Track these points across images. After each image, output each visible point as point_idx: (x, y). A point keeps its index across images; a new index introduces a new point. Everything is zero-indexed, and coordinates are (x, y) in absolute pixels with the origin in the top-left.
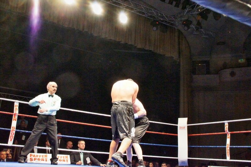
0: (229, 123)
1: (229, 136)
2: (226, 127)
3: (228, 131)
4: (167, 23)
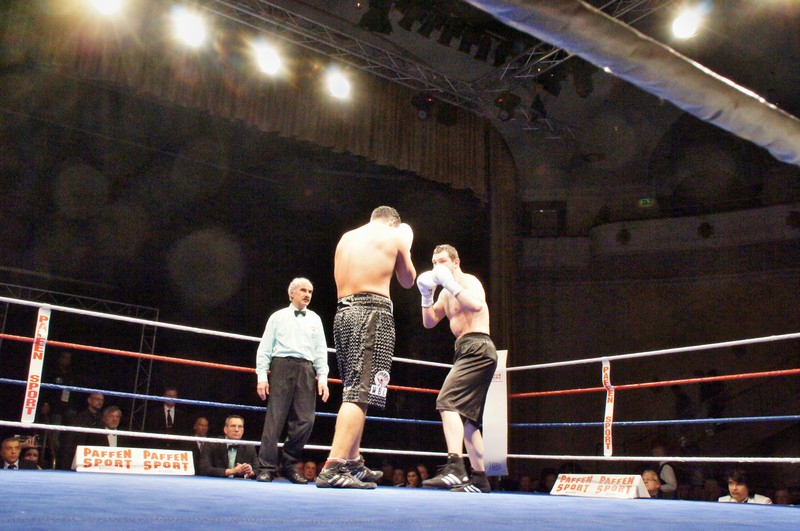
0: (612, 362)
1: (611, 397)
2: (606, 374)
3: (609, 384)
4: (455, 100)
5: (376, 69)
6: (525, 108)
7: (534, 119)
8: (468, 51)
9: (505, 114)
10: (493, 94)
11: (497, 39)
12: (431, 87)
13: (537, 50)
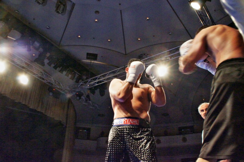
5: (38, 77)
6: (84, 97)
7: (86, 101)
8: (68, 76)
9: (78, 98)
10: (75, 91)
11: (78, 74)
12: (55, 86)
13: (91, 80)
